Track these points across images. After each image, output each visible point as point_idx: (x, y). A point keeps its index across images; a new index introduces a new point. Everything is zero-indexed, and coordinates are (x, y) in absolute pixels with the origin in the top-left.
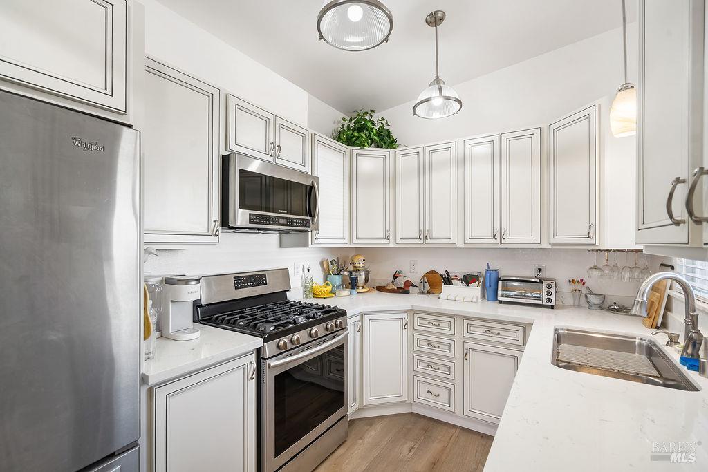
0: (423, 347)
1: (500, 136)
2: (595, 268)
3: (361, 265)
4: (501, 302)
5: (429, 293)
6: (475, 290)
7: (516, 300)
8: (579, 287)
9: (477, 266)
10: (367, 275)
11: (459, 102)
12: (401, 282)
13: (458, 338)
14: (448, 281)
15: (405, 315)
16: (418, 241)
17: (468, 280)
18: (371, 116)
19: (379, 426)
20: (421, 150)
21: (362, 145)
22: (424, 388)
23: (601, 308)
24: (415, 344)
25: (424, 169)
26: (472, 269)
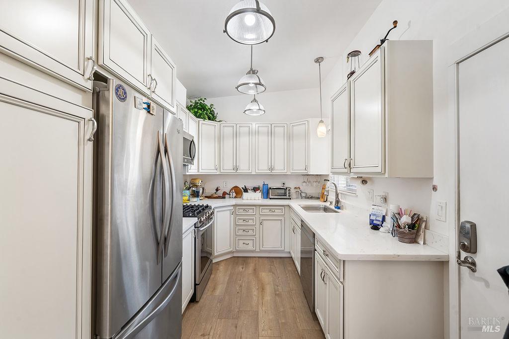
0: (241, 222)
1: (271, 125)
2: (304, 182)
3: (200, 184)
4: (270, 199)
5: (235, 197)
6: (258, 194)
7: (276, 197)
8: (298, 190)
9: (259, 183)
10: (203, 189)
11: (264, 111)
12: (220, 193)
13: (257, 216)
14: (246, 190)
15: (232, 208)
16: (233, 171)
17: (255, 189)
18: (204, 101)
19: (222, 264)
20: (235, 125)
21: (204, 119)
22: (241, 242)
23: (306, 198)
24: (237, 221)
25: (236, 135)
26: (256, 185)
